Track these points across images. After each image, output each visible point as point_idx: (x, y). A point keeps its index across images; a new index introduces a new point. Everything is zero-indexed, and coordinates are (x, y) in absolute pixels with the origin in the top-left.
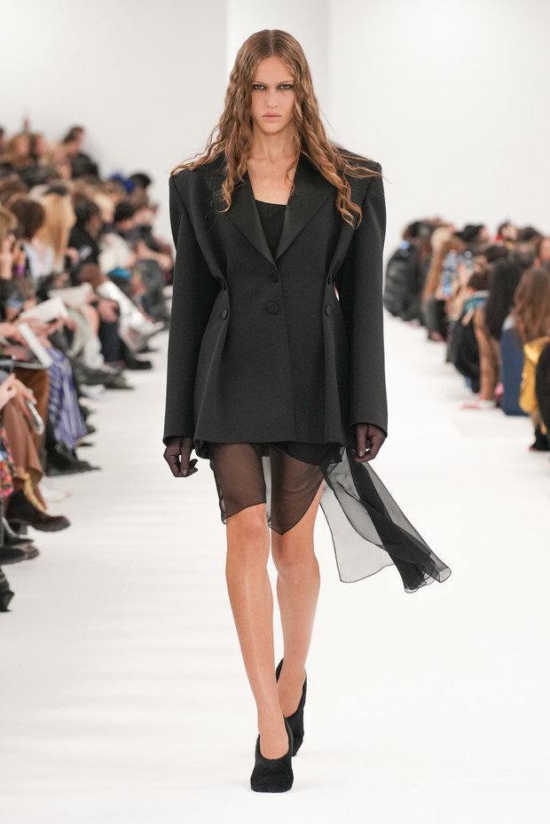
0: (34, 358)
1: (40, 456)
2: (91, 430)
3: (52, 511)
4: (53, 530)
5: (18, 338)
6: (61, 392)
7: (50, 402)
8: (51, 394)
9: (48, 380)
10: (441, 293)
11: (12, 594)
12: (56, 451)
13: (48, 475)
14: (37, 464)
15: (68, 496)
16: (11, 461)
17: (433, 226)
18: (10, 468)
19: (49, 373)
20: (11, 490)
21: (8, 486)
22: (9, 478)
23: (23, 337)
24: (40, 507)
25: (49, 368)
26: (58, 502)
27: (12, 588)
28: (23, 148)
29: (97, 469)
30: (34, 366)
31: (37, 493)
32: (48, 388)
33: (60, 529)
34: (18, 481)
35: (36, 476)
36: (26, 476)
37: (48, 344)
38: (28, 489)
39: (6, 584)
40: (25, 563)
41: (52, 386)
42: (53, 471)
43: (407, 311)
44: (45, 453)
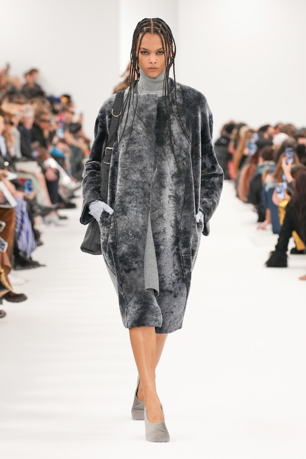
0: (6, 202)
1: (10, 259)
2: (40, 244)
3: (16, 290)
4: (18, 302)
6: (22, 221)
7: (16, 227)
8: (17, 223)
9: (15, 214)
12: (19, 255)
13: (15, 268)
15: (27, 281)
19: (15, 210)
24: (10, 289)
25: (15, 207)
26: (21, 285)
29: (44, 266)
31: (7, 280)
32: (14, 219)
33: (21, 301)
35: (7, 270)
36: (2, 271)
38: (3, 278)
41: (17, 218)
42: (18, 267)
44: (13, 257)
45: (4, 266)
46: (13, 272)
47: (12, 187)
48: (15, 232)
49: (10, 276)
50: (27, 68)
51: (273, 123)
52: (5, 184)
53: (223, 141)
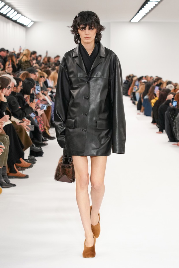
0: (48, 103)
1: (49, 124)
4: (52, 139)
5: (45, 99)
7: (51, 113)
8: (52, 111)
9: (51, 108)
10: (134, 91)
11: (43, 153)
12: (53, 123)
13: (51, 127)
14: (49, 125)
16: (43, 124)
17: (133, 76)
18: (43, 125)
19: (51, 107)
20: (43, 130)
21: (43, 129)
22: (43, 128)
23: (46, 99)
24: (49, 135)
25: (51, 106)
27: (43, 151)
28: (46, 60)
30: (48, 105)
31: (48, 132)
32: (51, 110)
34: (45, 129)
35: (49, 128)
36: (46, 128)
37: (51, 100)
38: (47, 131)
39: (42, 151)
40: (46, 146)
41: (52, 110)
42: (52, 127)
43: (126, 94)
44: (50, 123)
45: (47, 127)
46: (50, 129)
47: (50, 98)
48: (51, 115)
49: (49, 130)
50: (55, 55)
51: (144, 75)
52: (47, 96)
53: (126, 82)
